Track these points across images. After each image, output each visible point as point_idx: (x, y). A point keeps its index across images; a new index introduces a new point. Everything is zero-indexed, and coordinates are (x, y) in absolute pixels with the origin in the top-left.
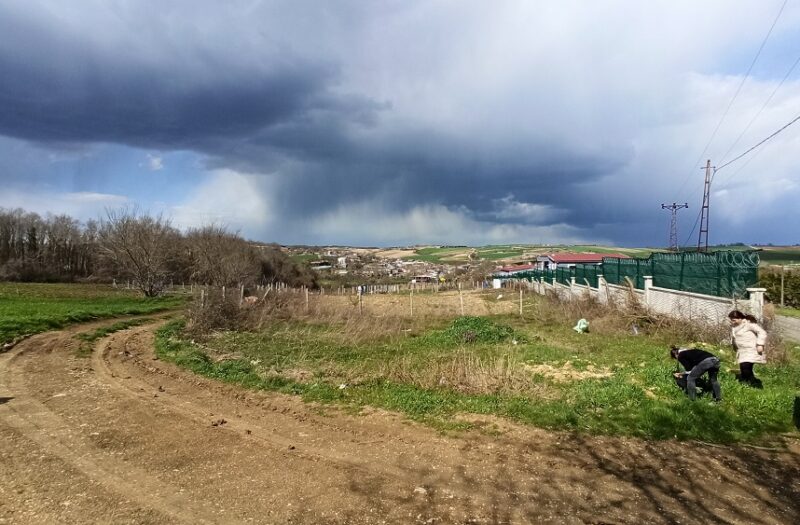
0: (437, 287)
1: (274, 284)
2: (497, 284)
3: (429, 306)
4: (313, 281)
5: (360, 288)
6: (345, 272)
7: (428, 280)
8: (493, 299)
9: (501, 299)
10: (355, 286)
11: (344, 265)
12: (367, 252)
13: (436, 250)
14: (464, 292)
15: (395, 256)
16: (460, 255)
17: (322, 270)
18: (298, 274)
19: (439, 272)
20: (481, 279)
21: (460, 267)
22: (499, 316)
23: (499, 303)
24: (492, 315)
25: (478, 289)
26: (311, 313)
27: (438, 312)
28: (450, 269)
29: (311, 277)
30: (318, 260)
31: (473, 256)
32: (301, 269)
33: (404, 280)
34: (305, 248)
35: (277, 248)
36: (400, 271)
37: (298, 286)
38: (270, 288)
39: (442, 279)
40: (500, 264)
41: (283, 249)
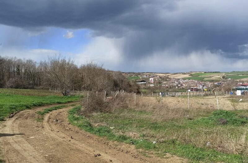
0: (202, 94)
1: (120, 91)
2: (239, 93)
3: (198, 103)
4: (137, 90)
5: (161, 93)
6: (153, 85)
7: (197, 90)
8: (237, 102)
9: (241, 101)
10: (158, 92)
11: (153, 81)
12: (164, 75)
13: (201, 74)
14: (218, 97)
15: (179, 77)
16: (216, 77)
17: (142, 84)
18: (130, 86)
19: (204, 86)
20: (228, 90)
21: (216, 83)
22: (241, 111)
23: (240, 104)
24: (236, 110)
25: (227, 96)
26: (137, 105)
27: (204, 107)
28: (210, 84)
29: (136, 88)
30: (140, 79)
31: (224, 77)
32: (132, 84)
33: (184, 90)
34: (134, 73)
35: (120, 73)
36: (182, 85)
37: (130, 92)
38: (117, 92)
39: (205, 90)
40: (240, 82)
41: (123, 74)
